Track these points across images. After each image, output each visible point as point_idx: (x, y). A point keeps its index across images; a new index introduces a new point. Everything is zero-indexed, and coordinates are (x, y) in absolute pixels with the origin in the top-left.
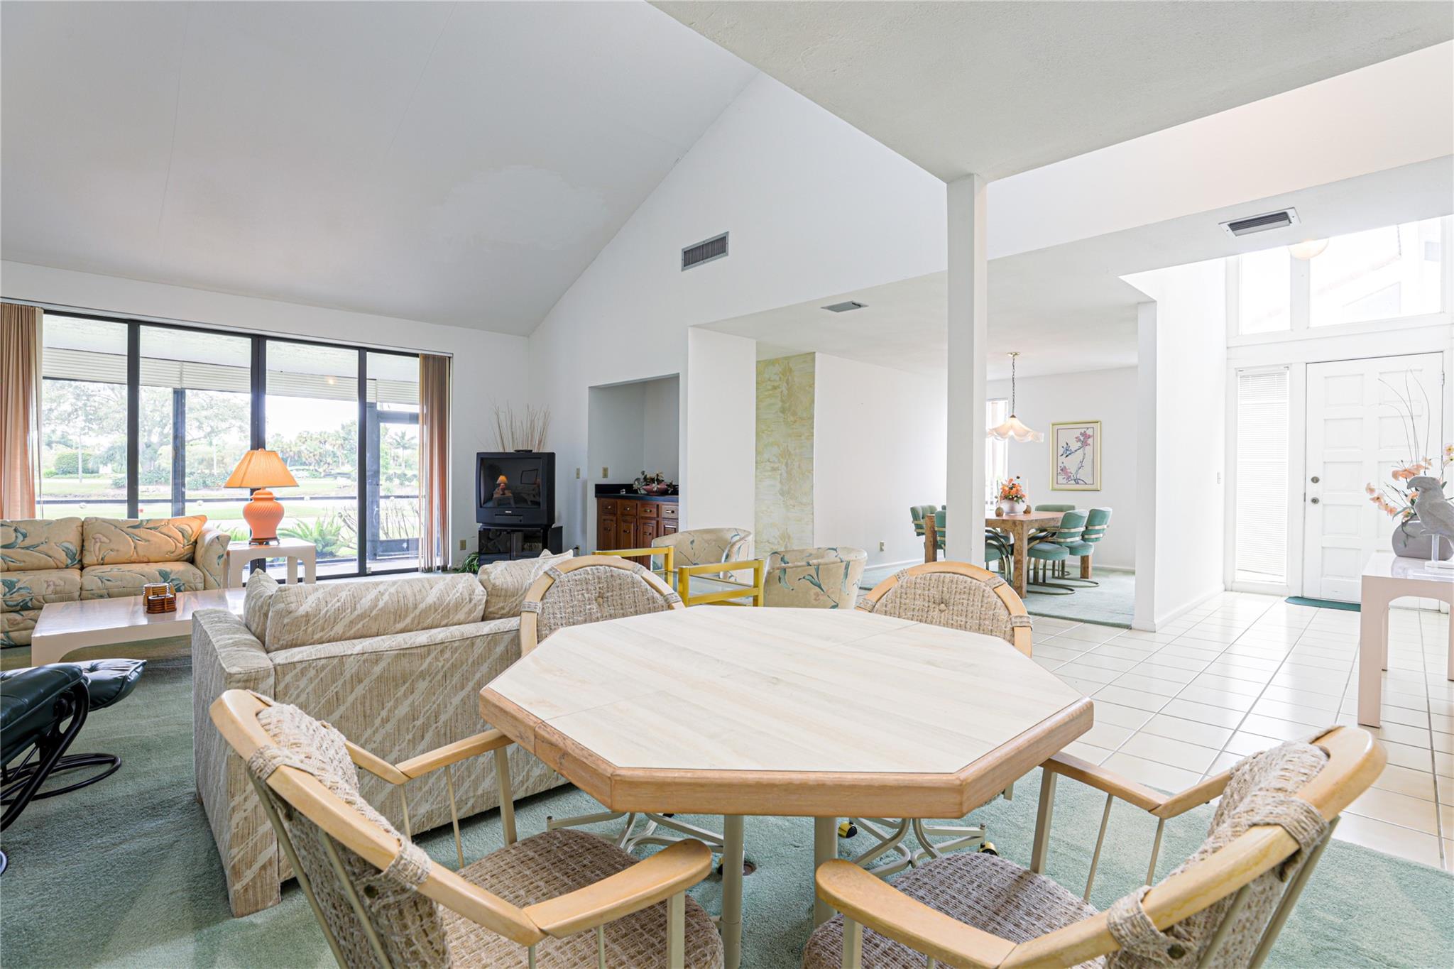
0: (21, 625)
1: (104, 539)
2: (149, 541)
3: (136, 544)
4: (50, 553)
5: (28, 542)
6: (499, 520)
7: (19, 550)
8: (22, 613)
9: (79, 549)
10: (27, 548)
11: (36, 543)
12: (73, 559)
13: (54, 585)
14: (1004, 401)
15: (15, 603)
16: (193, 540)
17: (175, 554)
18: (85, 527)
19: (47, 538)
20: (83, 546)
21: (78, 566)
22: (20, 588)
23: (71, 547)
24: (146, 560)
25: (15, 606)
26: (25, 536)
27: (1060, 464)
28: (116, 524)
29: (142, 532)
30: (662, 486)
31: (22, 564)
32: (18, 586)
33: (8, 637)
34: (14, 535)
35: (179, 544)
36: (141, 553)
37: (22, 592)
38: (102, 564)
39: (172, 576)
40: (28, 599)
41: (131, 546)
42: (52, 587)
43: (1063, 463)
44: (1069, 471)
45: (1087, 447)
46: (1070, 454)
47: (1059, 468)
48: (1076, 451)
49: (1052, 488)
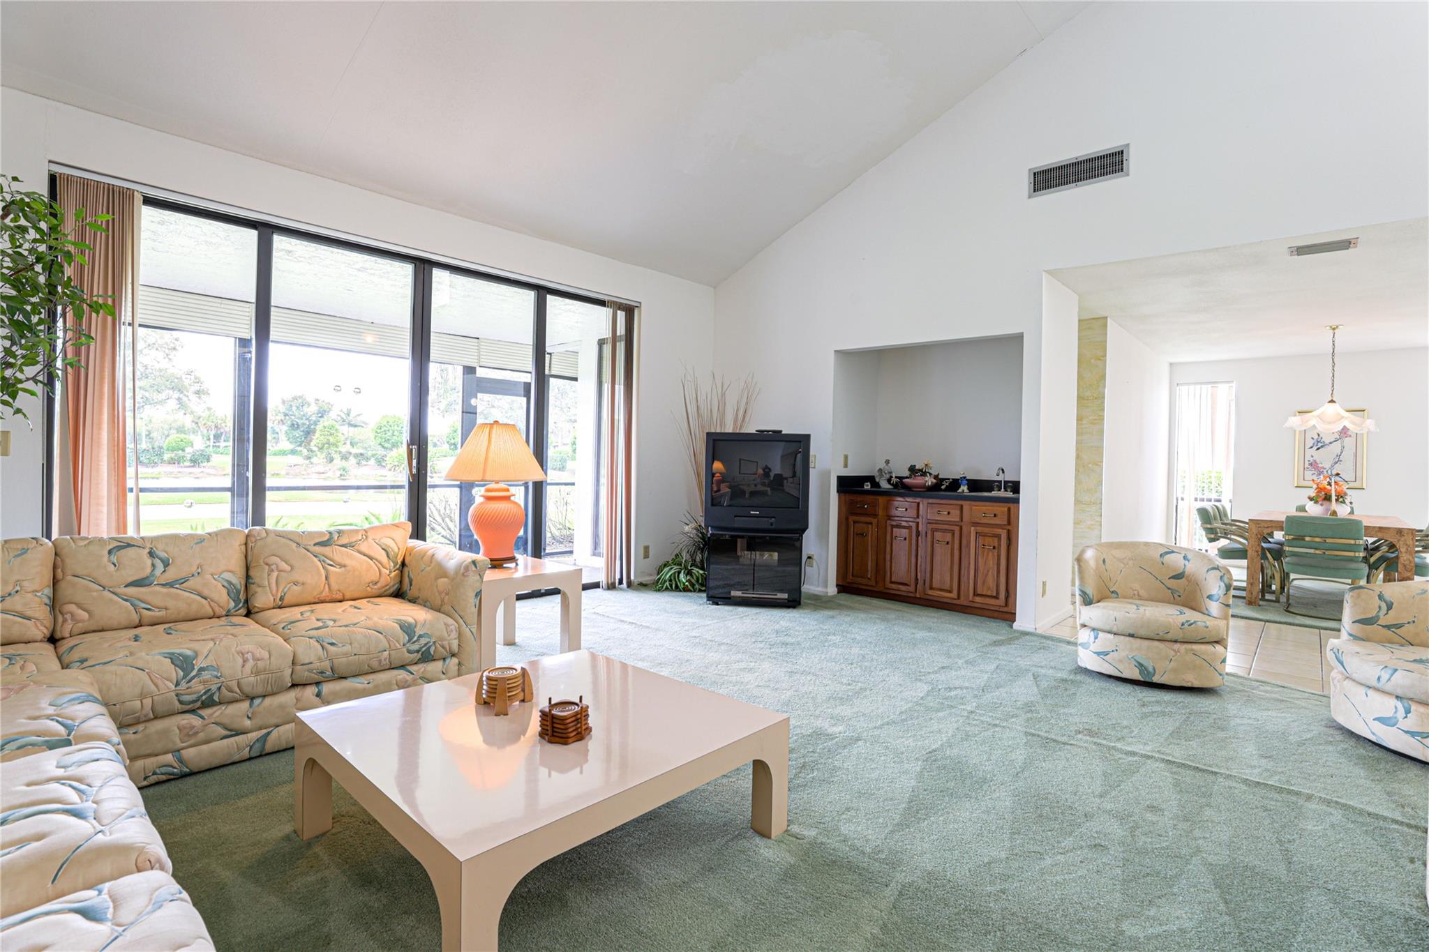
0: (201, 736)
1: (284, 566)
2: (345, 566)
3: (327, 571)
4: (206, 592)
5: (172, 574)
6: (740, 522)
7: (158, 588)
8: (200, 712)
9: (243, 582)
10: (170, 585)
11: (183, 575)
12: (236, 601)
13: (255, 659)
14: (1227, 385)
15: (194, 697)
16: (399, 562)
17: (379, 585)
18: (250, 545)
19: (200, 566)
20: (248, 577)
21: (243, 611)
22: (201, 669)
23: (234, 580)
24: (339, 597)
25: (194, 702)
26: (166, 564)
27: (1308, 457)
28: (297, 539)
29: (336, 553)
30: (930, 481)
31: (163, 613)
32: (199, 663)
33: (181, 761)
34: (149, 562)
35: (384, 570)
36: (335, 586)
37: (206, 675)
38: (280, 607)
39: (419, 631)
40: (214, 688)
41: (321, 575)
42: (250, 664)
43: (1312, 456)
44: (1320, 465)
45: (1346, 439)
46: (1322, 447)
47: (1307, 463)
48: (1330, 443)
49: (1296, 485)
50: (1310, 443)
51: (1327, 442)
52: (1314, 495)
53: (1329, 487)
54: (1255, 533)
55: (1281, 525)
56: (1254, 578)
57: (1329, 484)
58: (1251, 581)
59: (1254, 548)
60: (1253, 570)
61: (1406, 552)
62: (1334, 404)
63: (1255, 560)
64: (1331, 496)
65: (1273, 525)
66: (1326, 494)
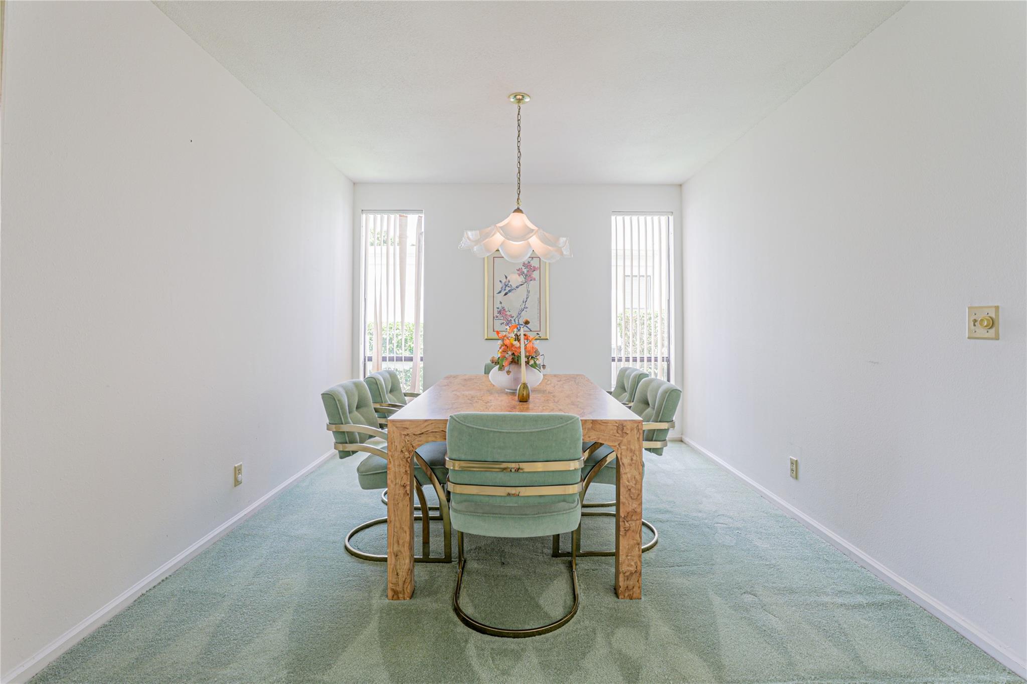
14: (416, 216)
27: (497, 304)
43: (501, 303)
44: (508, 313)
45: (531, 282)
46: (510, 291)
47: (496, 310)
48: (517, 287)
49: (486, 337)
50: (498, 286)
51: (514, 286)
52: (499, 355)
53: (516, 343)
54: (399, 449)
55: (441, 427)
56: (401, 542)
57: (518, 338)
58: (396, 548)
59: (398, 481)
60: (398, 525)
61: (631, 465)
62: (520, 214)
63: (400, 505)
64: (519, 357)
65: (430, 428)
66: (513, 354)
